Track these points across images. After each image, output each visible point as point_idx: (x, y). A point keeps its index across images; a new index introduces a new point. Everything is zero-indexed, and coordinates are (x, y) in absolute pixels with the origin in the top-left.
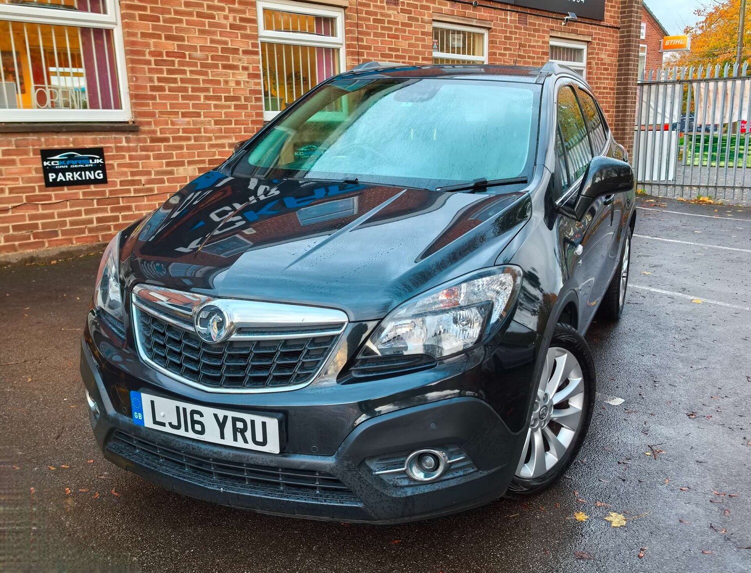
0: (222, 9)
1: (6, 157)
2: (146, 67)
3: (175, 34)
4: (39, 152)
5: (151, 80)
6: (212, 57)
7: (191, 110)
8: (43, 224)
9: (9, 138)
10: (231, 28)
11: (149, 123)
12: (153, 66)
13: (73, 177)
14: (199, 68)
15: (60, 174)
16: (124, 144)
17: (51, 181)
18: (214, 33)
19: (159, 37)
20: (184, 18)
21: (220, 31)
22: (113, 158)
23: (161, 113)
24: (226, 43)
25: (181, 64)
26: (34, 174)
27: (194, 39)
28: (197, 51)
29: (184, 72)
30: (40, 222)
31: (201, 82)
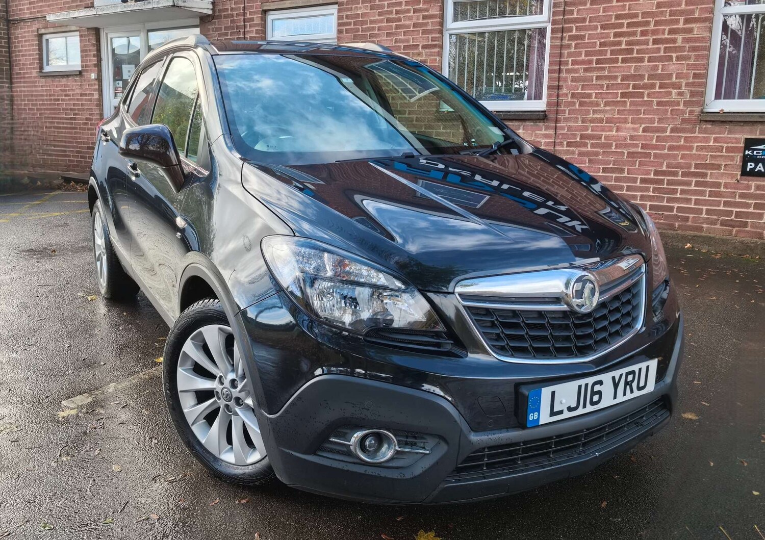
0: (408, 11)
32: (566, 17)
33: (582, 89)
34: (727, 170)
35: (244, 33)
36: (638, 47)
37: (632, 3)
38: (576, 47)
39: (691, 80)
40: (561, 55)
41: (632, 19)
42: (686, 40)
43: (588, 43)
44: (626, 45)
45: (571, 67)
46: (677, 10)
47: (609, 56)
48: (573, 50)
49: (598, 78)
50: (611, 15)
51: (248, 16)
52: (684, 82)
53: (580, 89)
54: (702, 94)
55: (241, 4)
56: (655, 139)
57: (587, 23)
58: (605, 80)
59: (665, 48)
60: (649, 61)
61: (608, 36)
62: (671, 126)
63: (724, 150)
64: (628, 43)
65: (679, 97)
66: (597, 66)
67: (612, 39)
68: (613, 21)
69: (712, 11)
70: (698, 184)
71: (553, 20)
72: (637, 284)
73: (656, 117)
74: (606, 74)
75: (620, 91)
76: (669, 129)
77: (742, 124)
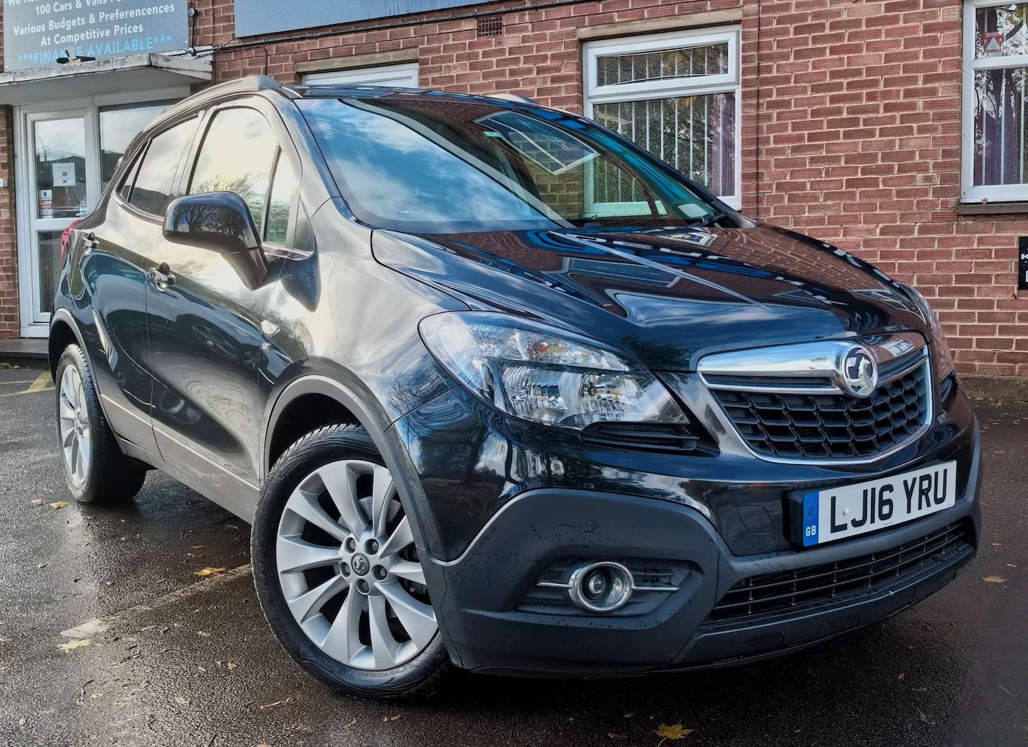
0: (529, 71)
32: (762, 76)
33: (791, 177)
34: (1000, 283)
36: (864, 116)
37: (851, 55)
38: (778, 118)
39: (940, 160)
40: (758, 130)
41: (853, 77)
42: (928, 105)
43: (794, 112)
44: (848, 113)
45: (774, 146)
46: (914, 64)
47: (825, 129)
48: (775, 121)
49: (813, 160)
50: (825, 73)
52: (931, 162)
53: (788, 177)
54: (957, 179)
56: (898, 244)
57: (792, 84)
58: (823, 162)
59: (902, 116)
60: (881, 135)
61: (822, 101)
62: (918, 224)
63: (993, 255)
64: (850, 111)
65: (925, 184)
66: (811, 143)
67: (828, 105)
68: (828, 80)
69: (959, 64)
70: (962, 304)
71: (744, 81)
72: (920, 370)
73: (898, 213)
74: (824, 154)
75: (845, 178)
76: (916, 228)
77: (1013, 218)
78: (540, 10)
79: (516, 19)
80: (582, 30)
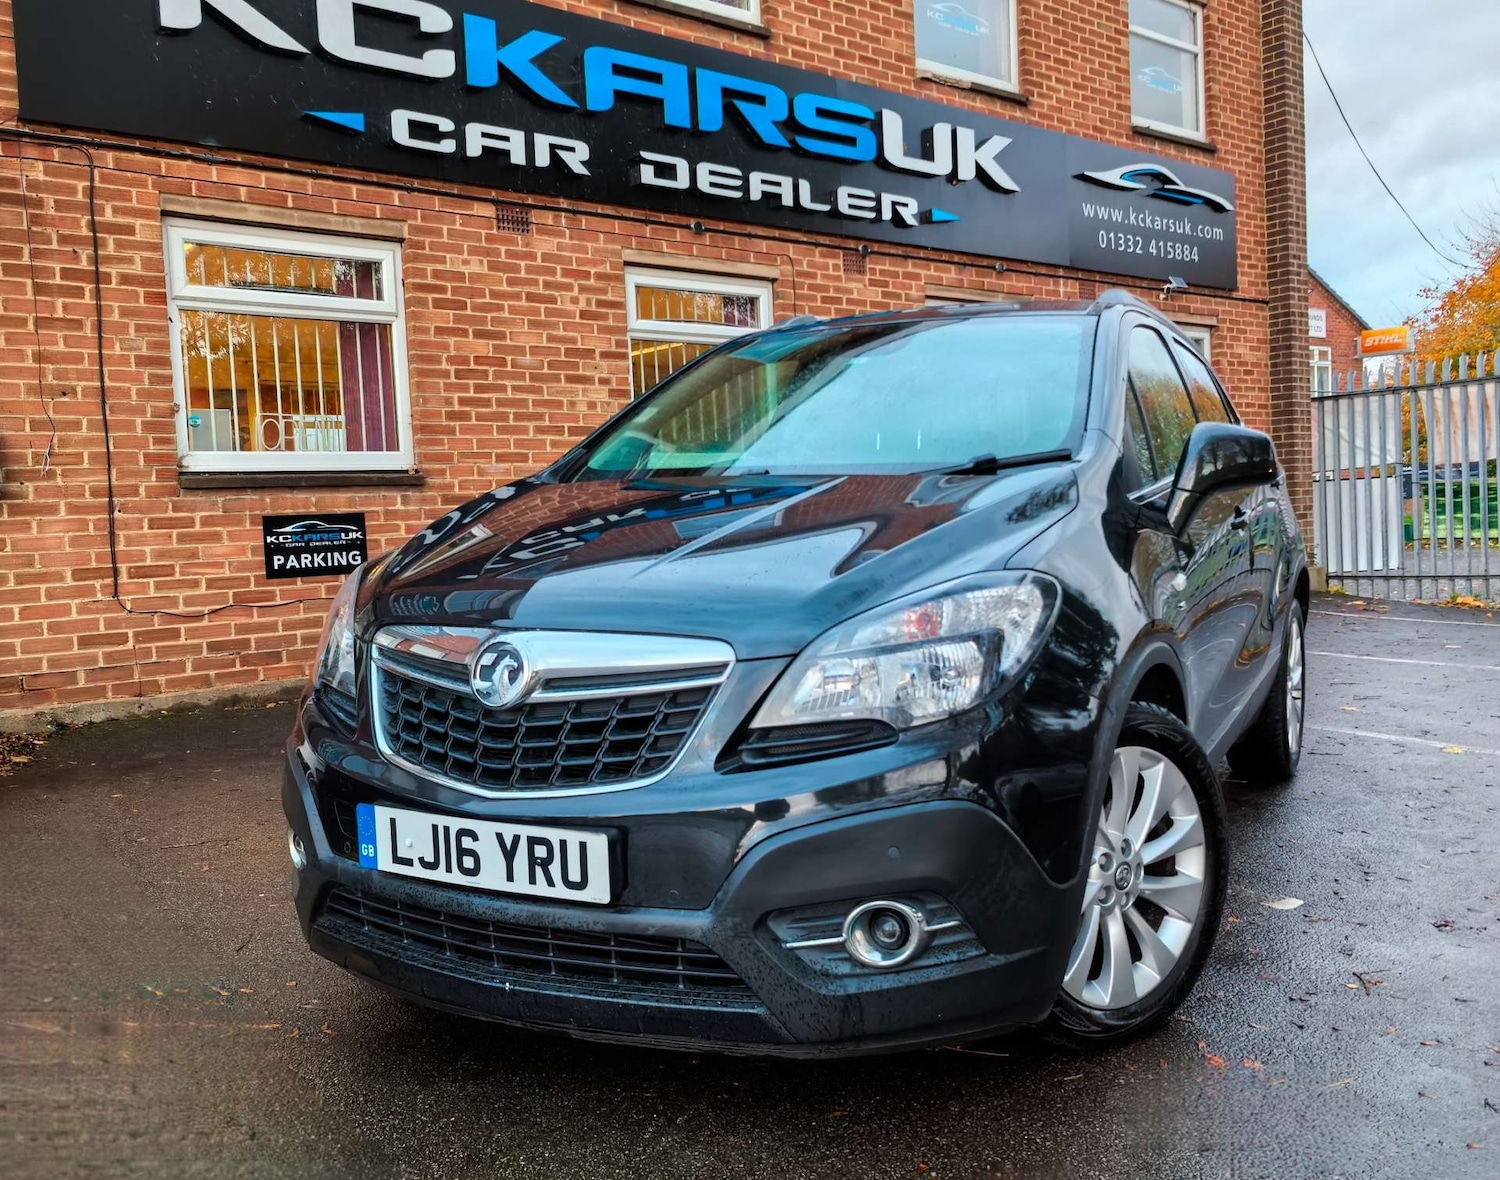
0: (569, 287)
1: (206, 529)
2: (441, 382)
3: (490, 328)
4: (261, 521)
5: (448, 402)
6: (549, 363)
7: (513, 450)
8: (257, 641)
9: (214, 498)
10: (581, 317)
11: (442, 473)
12: (453, 380)
13: (312, 562)
14: (528, 383)
15: (292, 557)
16: (399, 506)
17: (276, 567)
18: (555, 326)
19: (464, 333)
20: (506, 303)
21: (564, 323)
22: (381, 529)
23: (463, 455)
24: (573, 341)
25: (497, 375)
26: (250, 557)
27: (524, 336)
28: (525, 355)
29: (503, 389)
30: (252, 637)
31: (531, 404)
35: (95, 260)
51: (109, 216)
55: (78, 176)
78: (578, 216)
79: (548, 218)
80: (628, 251)
